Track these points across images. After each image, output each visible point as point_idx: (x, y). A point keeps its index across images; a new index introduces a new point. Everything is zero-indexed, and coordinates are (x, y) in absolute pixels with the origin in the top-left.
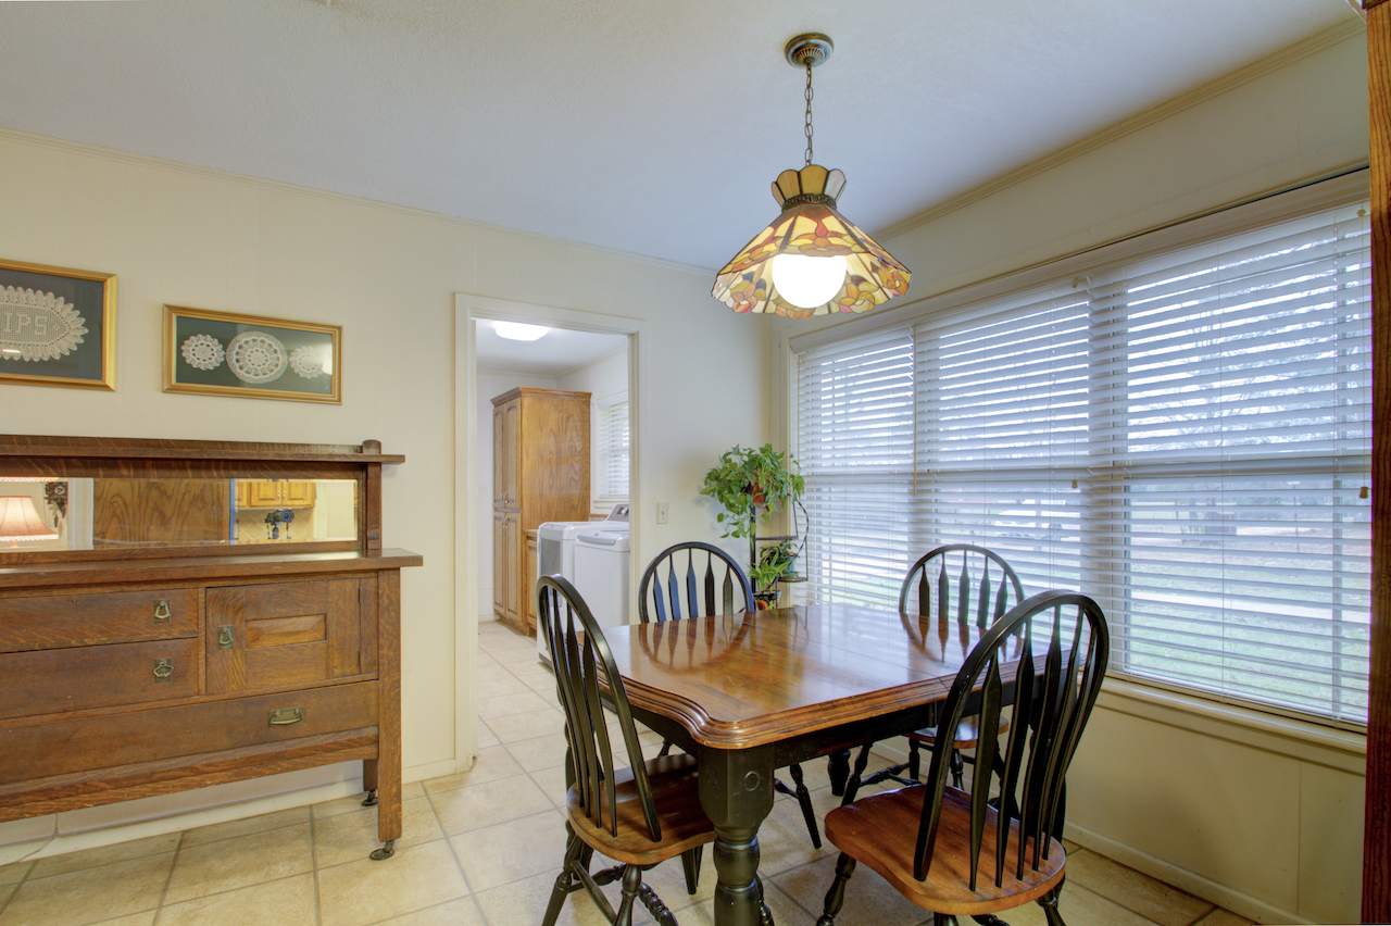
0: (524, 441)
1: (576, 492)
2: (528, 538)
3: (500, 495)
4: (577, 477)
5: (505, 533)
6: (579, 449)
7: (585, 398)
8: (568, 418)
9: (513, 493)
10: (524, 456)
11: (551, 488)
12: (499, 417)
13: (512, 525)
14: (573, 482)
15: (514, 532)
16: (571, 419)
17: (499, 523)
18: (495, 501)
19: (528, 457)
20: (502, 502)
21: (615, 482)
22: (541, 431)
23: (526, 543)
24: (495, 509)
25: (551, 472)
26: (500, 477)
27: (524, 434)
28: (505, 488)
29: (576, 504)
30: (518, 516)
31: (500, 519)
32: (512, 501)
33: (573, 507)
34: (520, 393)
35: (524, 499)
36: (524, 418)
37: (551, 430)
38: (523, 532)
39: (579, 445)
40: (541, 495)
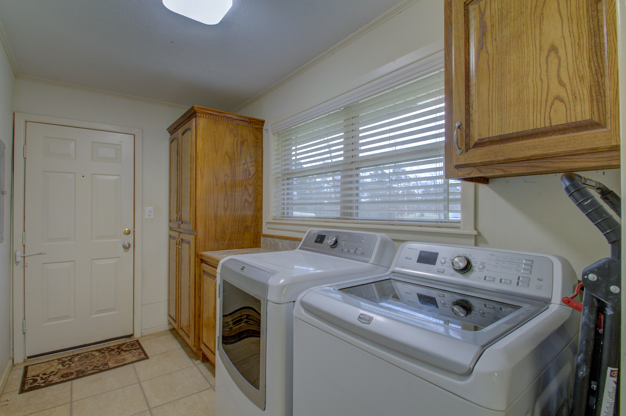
0: (199, 162)
1: (249, 213)
2: (202, 261)
3: (174, 216)
4: (250, 200)
5: (179, 253)
6: (252, 173)
7: (258, 125)
8: (243, 143)
9: (186, 215)
10: (199, 177)
11: (226, 209)
12: (175, 142)
13: (185, 246)
14: (246, 204)
15: (187, 253)
16: (246, 144)
17: (173, 242)
18: (170, 221)
19: (202, 178)
20: (176, 221)
21: (288, 204)
22: (217, 152)
23: (200, 266)
24: (171, 229)
25: (226, 194)
26: (174, 199)
27: (199, 155)
28: (179, 210)
29: (249, 224)
30: (191, 238)
31: (174, 238)
32: (186, 223)
33: (247, 227)
34: (195, 113)
35: (198, 222)
36: (199, 139)
37: (227, 153)
38: (197, 255)
39: (252, 170)
40: (216, 217)
